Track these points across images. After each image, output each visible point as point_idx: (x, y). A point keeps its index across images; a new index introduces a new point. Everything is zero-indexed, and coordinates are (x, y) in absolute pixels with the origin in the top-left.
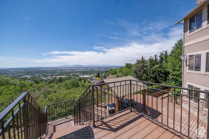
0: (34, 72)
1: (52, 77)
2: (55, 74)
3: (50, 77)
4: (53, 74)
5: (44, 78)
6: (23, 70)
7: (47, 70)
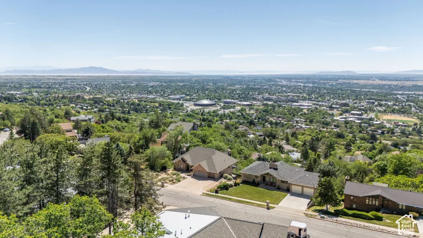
0: (327, 89)
1: (364, 116)
2: (381, 105)
3: (357, 114)
4: (376, 103)
5: (341, 115)
6: (304, 80)
7: (365, 86)
